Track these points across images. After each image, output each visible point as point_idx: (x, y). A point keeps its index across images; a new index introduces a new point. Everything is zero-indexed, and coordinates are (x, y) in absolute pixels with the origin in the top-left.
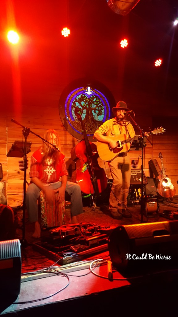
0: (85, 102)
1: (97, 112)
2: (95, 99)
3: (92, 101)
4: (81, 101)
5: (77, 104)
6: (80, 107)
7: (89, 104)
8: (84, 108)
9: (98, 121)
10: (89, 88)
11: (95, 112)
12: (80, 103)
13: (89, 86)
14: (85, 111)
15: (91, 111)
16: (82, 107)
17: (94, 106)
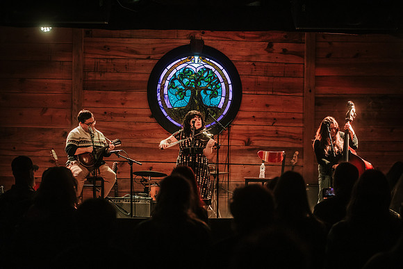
0: (190, 79)
1: (209, 92)
2: (206, 74)
3: (201, 76)
4: (183, 78)
5: (177, 83)
6: (181, 87)
7: (196, 82)
8: (187, 87)
9: (210, 107)
10: (196, 58)
11: (205, 93)
12: (181, 82)
13: (196, 55)
14: (189, 92)
15: (199, 93)
16: (184, 86)
17: (204, 84)
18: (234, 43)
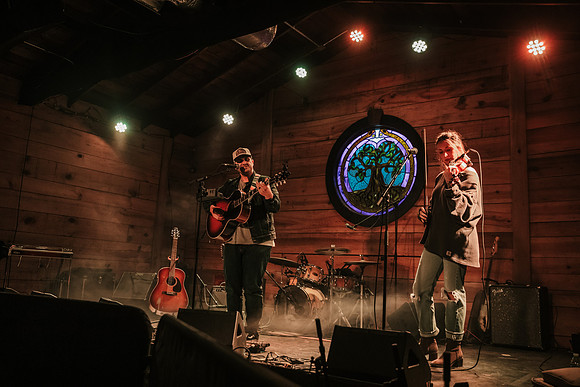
0: (370, 157)
1: (390, 169)
2: (388, 148)
3: (382, 151)
4: (363, 157)
5: (357, 162)
6: (361, 167)
7: (376, 159)
8: (367, 167)
10: (377, 131)
11: (387, 170)
12: (361, 161)
13: (378, 128)
14: (369, 172)
15: (380, 171)
16: (364, 165)
17: (385, 161)
18: (417, 106)
